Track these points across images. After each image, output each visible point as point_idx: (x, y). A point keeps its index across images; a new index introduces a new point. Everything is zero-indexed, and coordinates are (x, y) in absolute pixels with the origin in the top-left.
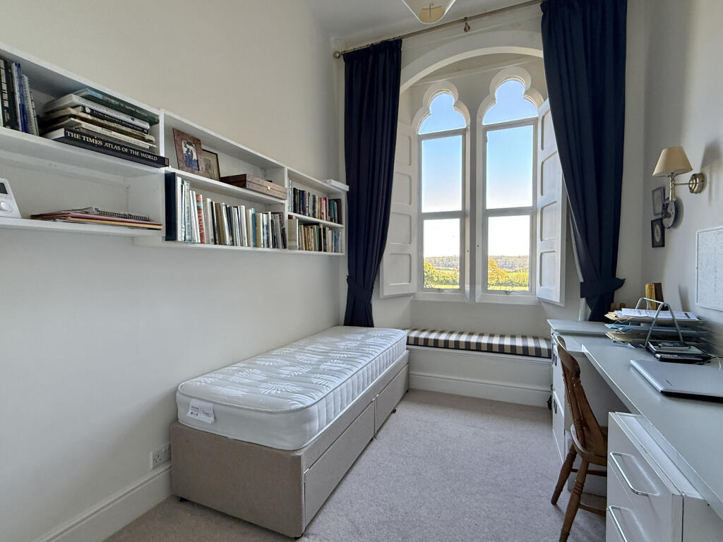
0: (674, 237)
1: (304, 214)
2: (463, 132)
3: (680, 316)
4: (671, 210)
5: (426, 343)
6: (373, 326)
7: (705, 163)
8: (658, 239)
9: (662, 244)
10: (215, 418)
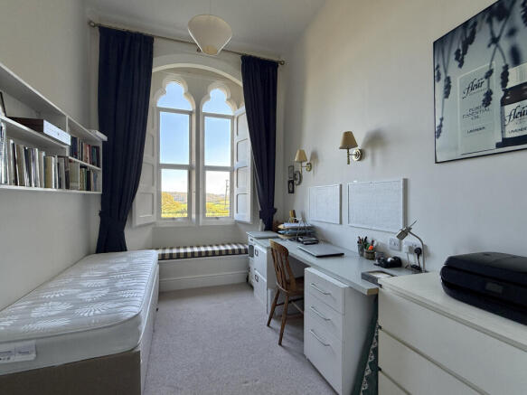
0: (298, 189)
1: (76, 158)
2: (190, 113)
3: (302, 225)
4: (298, 177)
5: (171, 256)
6: (126, 250)
7: (311, 159)
8: (291, 189)
9: (293, 192)
10: (37, 354)
